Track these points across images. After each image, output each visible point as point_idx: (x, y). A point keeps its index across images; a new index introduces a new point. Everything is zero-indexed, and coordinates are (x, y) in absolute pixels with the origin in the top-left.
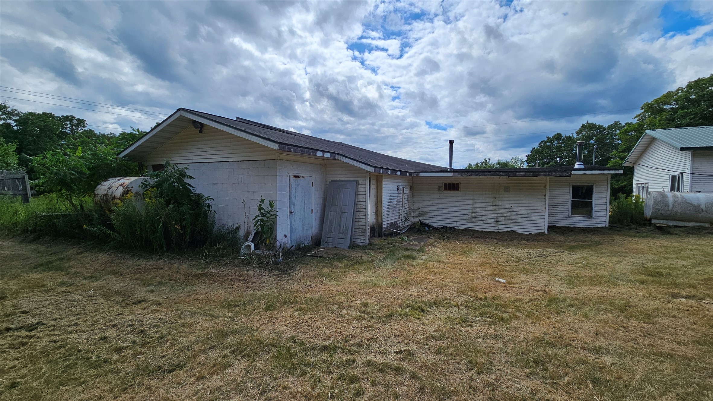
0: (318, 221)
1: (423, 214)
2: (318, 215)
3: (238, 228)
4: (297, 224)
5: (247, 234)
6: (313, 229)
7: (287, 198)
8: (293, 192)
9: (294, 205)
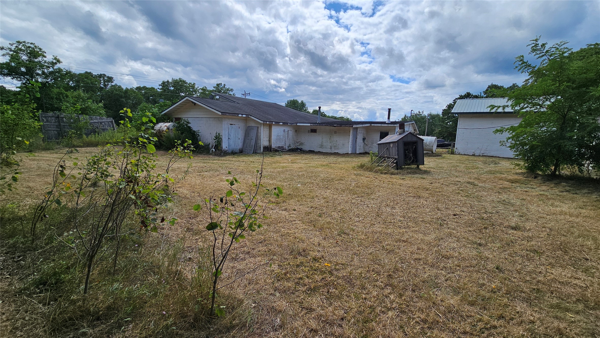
0: (242, 143)
1: (302, 144)
2: (242, 141)
3: (209, 144)
4: (231, 142)
5: (212, 147)
6: (240, 146)
7: (227, 133)
8: (230, 130)
9: (230, 135)
